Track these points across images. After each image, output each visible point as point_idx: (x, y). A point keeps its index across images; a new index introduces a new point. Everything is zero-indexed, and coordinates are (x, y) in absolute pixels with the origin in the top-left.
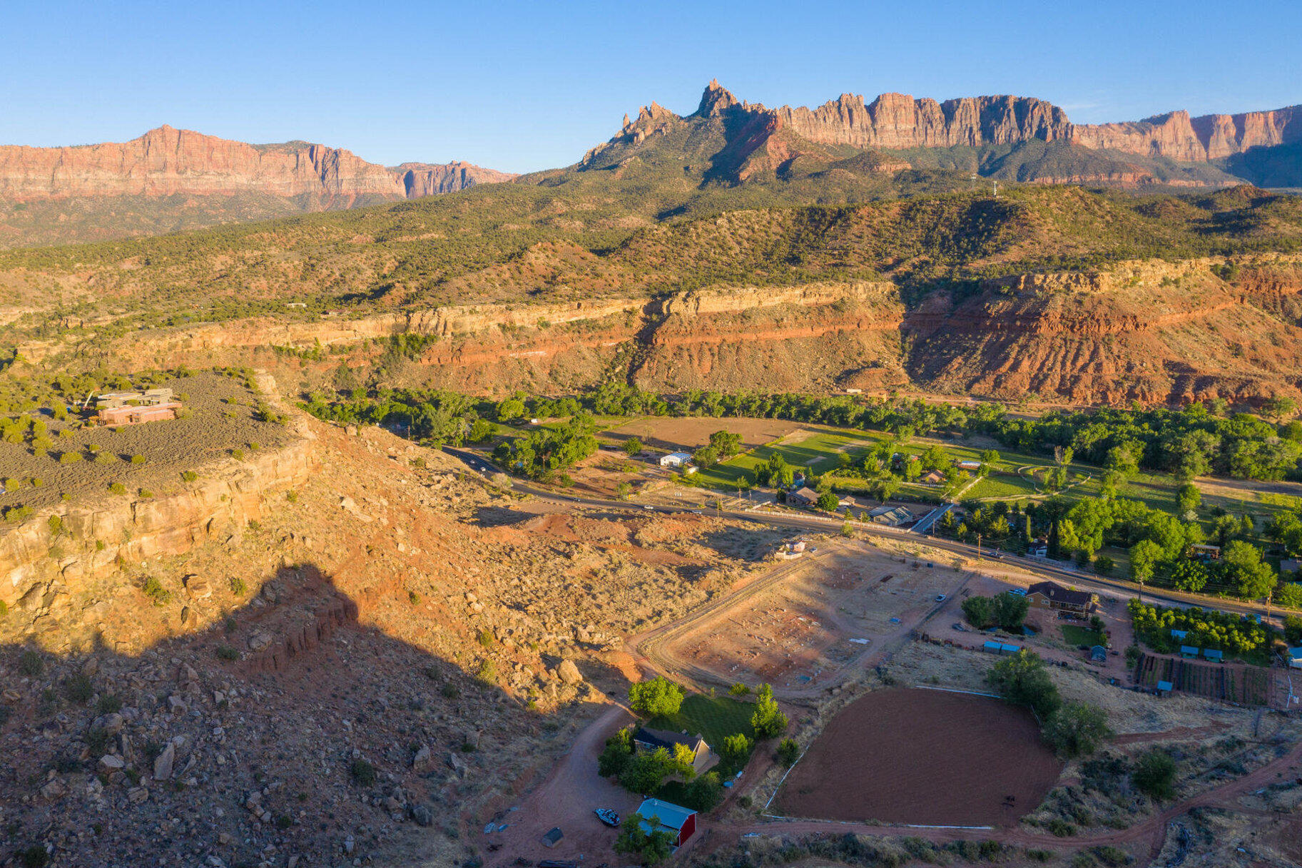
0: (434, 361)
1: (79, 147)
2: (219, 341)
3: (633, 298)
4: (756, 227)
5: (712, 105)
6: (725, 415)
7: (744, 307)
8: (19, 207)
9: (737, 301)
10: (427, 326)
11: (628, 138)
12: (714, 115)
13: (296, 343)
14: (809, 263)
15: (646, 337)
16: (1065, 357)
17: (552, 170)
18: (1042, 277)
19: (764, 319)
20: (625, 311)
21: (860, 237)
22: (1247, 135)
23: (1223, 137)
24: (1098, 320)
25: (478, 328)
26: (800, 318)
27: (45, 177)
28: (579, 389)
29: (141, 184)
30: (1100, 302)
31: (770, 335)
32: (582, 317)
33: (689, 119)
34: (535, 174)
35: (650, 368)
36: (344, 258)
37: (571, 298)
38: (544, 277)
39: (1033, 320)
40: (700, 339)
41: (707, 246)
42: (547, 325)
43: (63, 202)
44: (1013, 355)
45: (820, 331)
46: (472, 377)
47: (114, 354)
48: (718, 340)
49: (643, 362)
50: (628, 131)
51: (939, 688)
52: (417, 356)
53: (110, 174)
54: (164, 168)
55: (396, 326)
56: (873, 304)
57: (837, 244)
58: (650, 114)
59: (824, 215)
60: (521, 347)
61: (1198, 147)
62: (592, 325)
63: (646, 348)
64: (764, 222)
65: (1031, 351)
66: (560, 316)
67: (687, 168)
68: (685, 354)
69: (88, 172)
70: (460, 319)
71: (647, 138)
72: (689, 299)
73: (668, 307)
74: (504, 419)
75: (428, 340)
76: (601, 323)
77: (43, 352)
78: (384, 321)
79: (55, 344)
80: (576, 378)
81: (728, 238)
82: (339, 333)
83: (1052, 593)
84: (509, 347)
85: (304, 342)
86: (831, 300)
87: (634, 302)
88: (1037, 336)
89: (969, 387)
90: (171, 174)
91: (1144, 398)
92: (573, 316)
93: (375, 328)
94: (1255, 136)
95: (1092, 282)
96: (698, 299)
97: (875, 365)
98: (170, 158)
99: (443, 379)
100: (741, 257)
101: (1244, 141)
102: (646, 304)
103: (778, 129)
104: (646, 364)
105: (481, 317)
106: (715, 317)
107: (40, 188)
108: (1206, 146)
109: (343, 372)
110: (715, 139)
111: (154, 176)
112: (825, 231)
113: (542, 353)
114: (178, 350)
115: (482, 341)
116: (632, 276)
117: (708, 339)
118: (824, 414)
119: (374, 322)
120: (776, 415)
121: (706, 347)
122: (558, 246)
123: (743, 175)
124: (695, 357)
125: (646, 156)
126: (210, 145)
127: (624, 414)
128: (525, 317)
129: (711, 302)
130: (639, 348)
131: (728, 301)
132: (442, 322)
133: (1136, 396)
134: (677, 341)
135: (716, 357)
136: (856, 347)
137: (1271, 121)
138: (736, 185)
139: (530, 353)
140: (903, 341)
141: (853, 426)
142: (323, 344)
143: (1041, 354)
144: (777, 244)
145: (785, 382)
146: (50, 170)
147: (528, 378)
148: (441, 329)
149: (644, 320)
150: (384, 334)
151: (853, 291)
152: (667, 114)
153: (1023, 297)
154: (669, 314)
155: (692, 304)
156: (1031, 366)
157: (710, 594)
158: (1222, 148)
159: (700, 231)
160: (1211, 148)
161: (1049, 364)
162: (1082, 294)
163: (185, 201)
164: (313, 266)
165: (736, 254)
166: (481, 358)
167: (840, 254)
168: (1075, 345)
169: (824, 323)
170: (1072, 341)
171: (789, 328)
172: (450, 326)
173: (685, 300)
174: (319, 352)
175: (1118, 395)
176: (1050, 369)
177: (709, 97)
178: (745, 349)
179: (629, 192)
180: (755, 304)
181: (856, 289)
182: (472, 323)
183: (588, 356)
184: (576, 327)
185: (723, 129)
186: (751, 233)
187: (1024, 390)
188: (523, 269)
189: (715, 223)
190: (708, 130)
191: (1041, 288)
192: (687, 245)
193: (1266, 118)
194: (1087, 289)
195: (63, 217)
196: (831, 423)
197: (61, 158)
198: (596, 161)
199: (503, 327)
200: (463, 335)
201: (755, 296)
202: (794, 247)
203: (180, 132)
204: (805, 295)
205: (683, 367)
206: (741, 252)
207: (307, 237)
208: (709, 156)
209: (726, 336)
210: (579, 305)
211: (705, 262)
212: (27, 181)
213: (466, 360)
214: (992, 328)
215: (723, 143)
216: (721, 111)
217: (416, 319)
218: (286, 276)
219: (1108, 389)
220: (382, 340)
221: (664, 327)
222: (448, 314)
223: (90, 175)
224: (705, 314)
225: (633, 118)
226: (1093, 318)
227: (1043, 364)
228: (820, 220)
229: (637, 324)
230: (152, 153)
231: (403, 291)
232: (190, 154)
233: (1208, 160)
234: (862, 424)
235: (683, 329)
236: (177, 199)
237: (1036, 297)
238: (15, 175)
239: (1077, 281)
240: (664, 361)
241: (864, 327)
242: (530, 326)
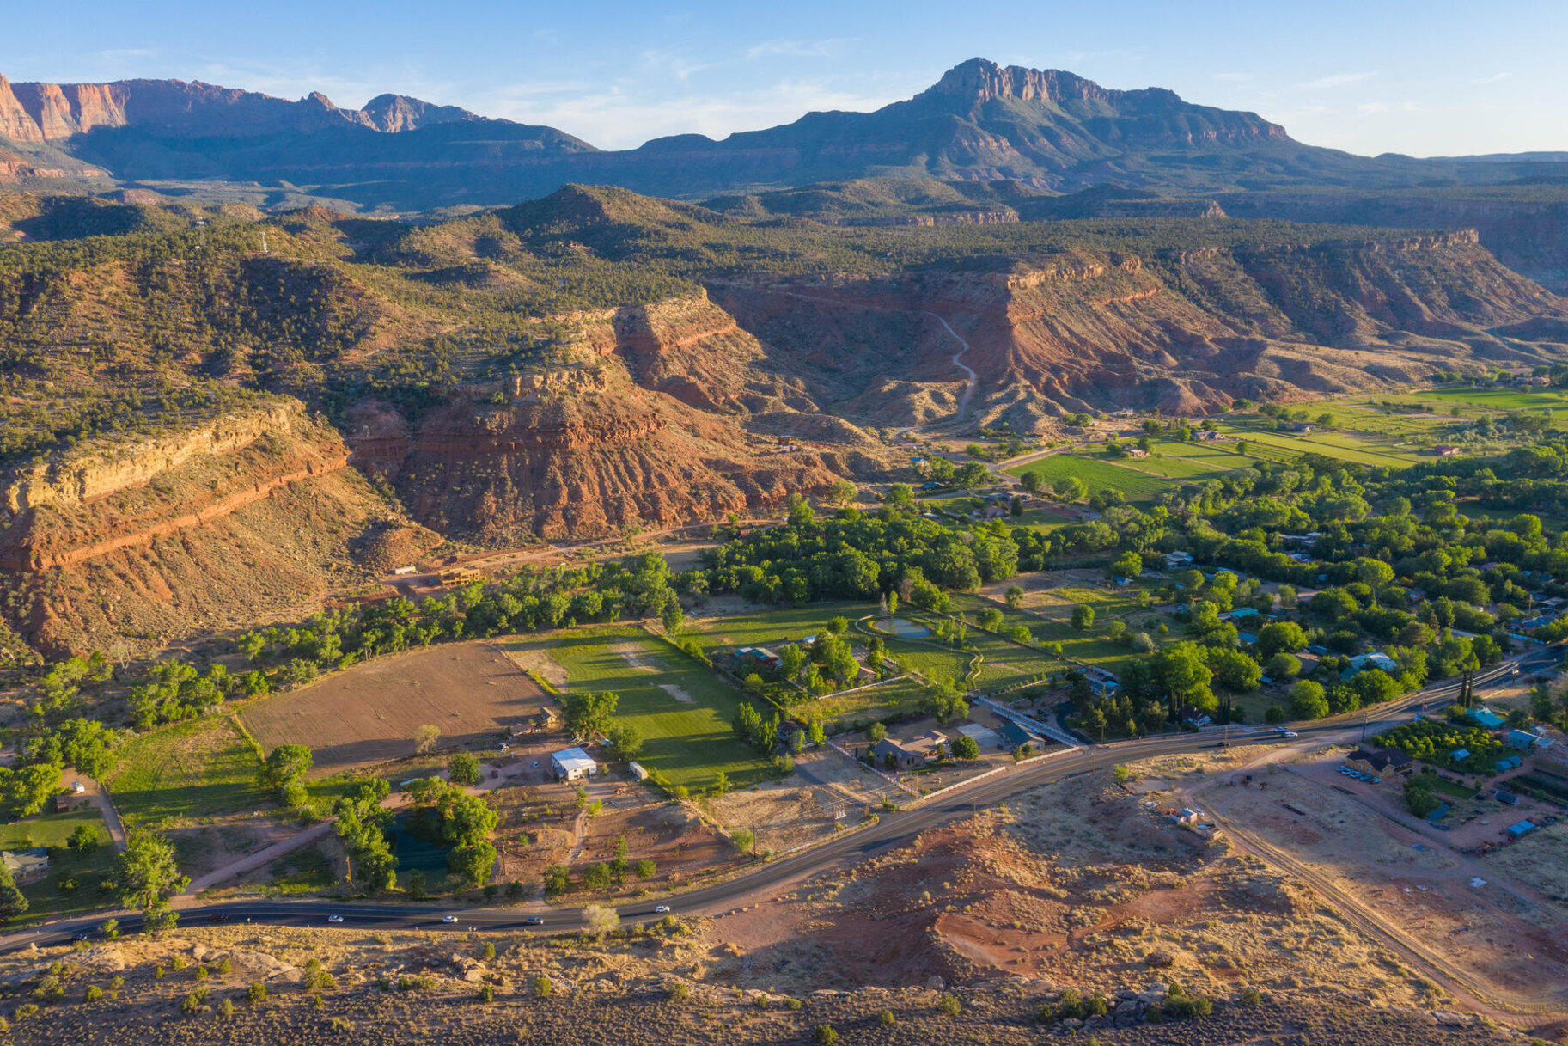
7: (150, 473)
9: (139, 468)
16: (618, 473)
18: (541, 378)
19: (189, 487)
21: (102, 321)
22: (84, 111)
23: (56, 112)
24: (625, 425)
26: (232, 475)
30: (613, 403)
31: (213, 511)
39: (557, 433)
40: (118, 543)
44: (560, 479)
45: (265, 489)
48: (146, 538)
49: (38, 605)
56: (306, 436)
57: (70, 334)
61: (29, 123)
65: (579, 472)
68: (111, 575)
72: (63, 478)
86: (252, 439)
88: (572, 452)
89: (539, 533)
91: (729, 507)
94: (94, 114)
95: (596, 379)
96: (80, 475)
101: (82, 119)
106: (120, 499)
108: (40, 123)
112: (23, 312)
117: (131, 540)
121: (136, 554)
124: (131, 576)
129: (100, 476)
131: (124, 470)
133: (721, 506)
134: (79, 554)
135: (164, 568)
136: (328, 503)
137: (108, 96)
140: (373, 482)
143: (591, 472)
151: (274, 420)
153: (527, 406)
155: (69, 485)
156: (591, 490)
158: (58, 126)
160: (46, 125)
161: (607, 483)
162: (588, 394)
168: (617, 457)
169: (263, 475)
170: (612, 453)
171: (228, 494)
173: (50, 480)
175: (703, 509)
176: (615, 491)
178: (196, 544)
180: (161, 466)
181: (278, 416)
187: (604, 524)
191: (545, 392)
193: (102, 92)
194: (591, 388)
201: (158, 452)
204: (217, 437)
205: (126, 598)
209: (153, 528)
214: (504, 449)
219: (691, 504)
221: (37, 535)
224: (99, 498)
226: (619, 422)
227: (601, 485)
233: (46, 141)
235: (79, 532)
237: (540, 403)
239: (580, 379)
240: (81, 597)
241: (317, 471)
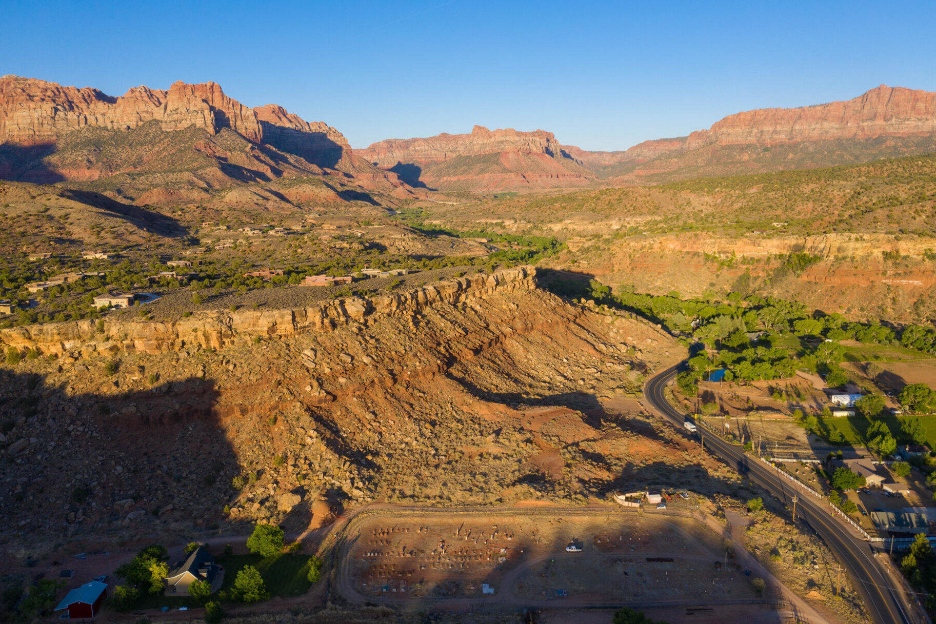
0: (812, 278)
1: (814, 106)
2: (672, 246)
8: (766, 149)
10: (816, 248)
13: (719, 253)
25: (860, 253)
27: (787, 129)
29: (854, 130)
36: (888, 188)
43: (796, 145)
46: (835, 296)
52: (800, 272)
53: (833, 124)
54: (874, 117)
55: (795, 246)
60: (897, 275)
69: (817, 123)
70: (845, 245)
75: (817, 259)
78: (786, 242)
82: (751, 247)
84: (884, 273)
85: (724, 252)
90: (880, 122)
93: (778, 247)
98: (881, 109)
99: (810, 294)
105: (865, 245)
107: (783, 136)
109: (744, 279)
111: (865, 124)
113: (917, 283)
114: (645, 250)
115: (858, 265)
119: (779, 241)
126: (915, 97)
128: (910, 248)
132: (828, 245)
139: (904, 282)
142: (739, 256)
146: (791, 123)
147: (889, 302)
148: (826, 252)
150: (785, 252)
163: (885, 141)
164: (859, 194)
172: (834, 249)
174: (734, 261)
182: (856, 249)
195: (791, 156)
197: (800, 115)
199: (887, 255)
200: (844, 258)
203: (893, 89)
207: (900, 170)
212: (775, 132)
213: (837, 280)
217: (810, 242)
218: (831, 201)
220: (781, 256)
222: (836, 240)
223: (818, 126)
230: (867, 107)
232: (897, 105)
236: (879, 140)
238: (768, 128)
242: (915, 256)
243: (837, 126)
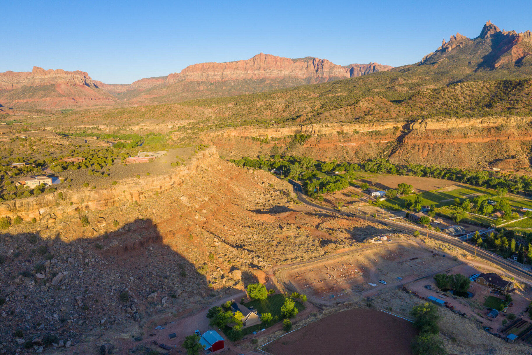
0: (309, 145)
1: (232, 62)
2: (233, 134)
3: (398, 122)
4: (475, 90)
5: (487, 33)
6: (423, 176)
7: (449, 127)
8: (211, 84)
9: (446, 125)
10: (308, 131)
11: (443, 50)
12: (487, 38)
13: (260, 136)
14: (496, 107)
15: (400, 140)
17: (407, 65)
19: (458, 133)
20: (394, 127)
21: (528, 94)
25: (328, 133)
26: (478, 133)
27: (220, 73)
28: (365, 160)
29: (251, 75)
31: (460, 140)
32: (374, 130)
33: (475, 40)
34: (399, 67)
35: (399, 153)
36: (301, 103)
37: (370, 121)
38: (365, 112)
40: (425, 141)
41: (448, 99)
42: (357, 132)
43: (226, 81)
45: (487, 140)
46: (322, 153)
47: (199, 138)
48: (433, 142)
49: (397, 150)
50: (444, 47)
51: (390, 313)
52: (302, 143)
53: (241, 72)
54: (259, 69)
55: (297, 131)
56: (519, 127)
57: (513, 98)
58: (455, 38)
59: (511, 84)
60: (345, 141)
62: (378, 133)
63: (400, 144)
64: (480, 88)
66: (364, 129)
67: (470, 63)
68: (417, 148)
69: (234, 71)
70: (321, 129)
71: (452, 49)
72: (422, 123)
73: (412, 126)
74: (324, 171)
75: (308, 137)
76: (382, 132)
77: (179, 136)
78: (292, 129)
79: (183, 133)
80: (366, 155)
81: (460, 95)
82: (276, 133)
83: (491, 279)
84: (340, 141)
85: (262, 136)
86: (496, 125)
87: (398, 123)
90: (262, 71)
92: (370, 129)
93: (289, 132)
96: (426, 123)
97: (513, 157)
98: (262, 65)
99: (311, 153)
100: (464, 104)
102: (404, 124)
103: (519, 42)
104: (398, 151)
105: (329, 128)
106: (434, 132)
107: (219, 77)
109: (275, 148)
110: (487, 48)
111: (256, 72)
112: (510, 91)
113: (353, 144)
114: (220, 137)
115: (329, 138)
116: (404, 112)
117: (430, 142)
118: (468, 179)
119: (289, 129)
120: (446, 178)
121: (427, 145)
122: (375, 99)
123: (497, 65)
124: (421, 149)
125: (451, 57)
126: (276, 59)
127: (377, 172)
128: (348, 129)
129: (432, 125)
130: (397, 144)
131: (441, 124)
132: (314, 130)
134: (414, 141)
135: (431, 150)
136: (505, 148)
138: (493, 70)
139: (348, 144)
141: (481, 186)
142: (269, 137)
144: (484, 98)
145: (462, 163)
146: (222, 71)
147: (345, 154)
148: (313, 133)
149: (402, 132)
150: (292, 134)
151: (508, 121)
152: (463, 38)
154: (413, 129)
155: (423, 125)
157: (326, 253)
159: (446, 92)
163: (265, 81)
164: (289, 106)
165: (462, 103)
166: (327, 145)
167: (514, 103)
169: (490, 136)
171: (471, 138)
172: (317, 131)
173: (420, 123)
174: (268, 140)
177: (486, 29)
178: (446, 147)
179: (438, 74)
180: (454, 126)
181: (510, 120)
182: (326, 131)
183: (373, 146)
184: (371, 134)
185: (491, 44)
186: (471, 93)
188: (357, 108)
189: (454, 88)
190: (483, 44)
192: (438, 98)
195: (224, 88)
196: (471, 184)
197: (226, 66)
198: (428, 61)
199: (339, 133)
200: (321, 135)
201: (455, 122)
202: (492, 99)
203: (266, 55)
204: (482, 122)
205: (414, 153)
206: (464, 102)
207: (294, 95)
208: (482, 56)
209: (437, 140)
210: (373, 124)
211: (445, 106)
212: (214, 75)
213: (321, 146)
215: (490, 50)
216: (491, 35)
217: (304, 128)
218: (278, 110)
220: (291, 136)
221: (409, 135)
222: (316, 127)
223: (235, 72)
224: (430, 130)
225: (447, 41)
228: (509, 86)
229: (399, 133)
230: (256, 63)
231: (306, 117)
232: (269, 63)
234: (485, 185)
235: (418, 136)
236: (263, 80)
238: (211, 73)
240: (406, 150)
241: (511, 138)
242: (350, 133)
243: (243, 73)
